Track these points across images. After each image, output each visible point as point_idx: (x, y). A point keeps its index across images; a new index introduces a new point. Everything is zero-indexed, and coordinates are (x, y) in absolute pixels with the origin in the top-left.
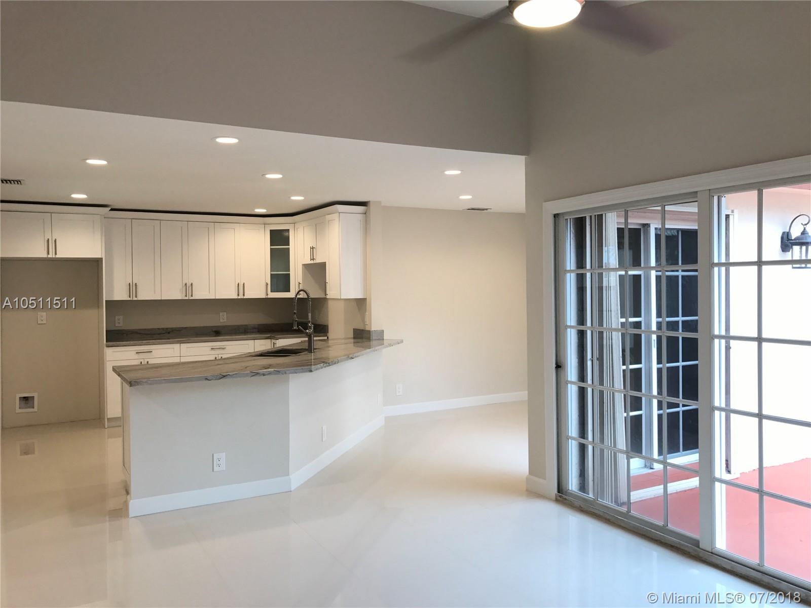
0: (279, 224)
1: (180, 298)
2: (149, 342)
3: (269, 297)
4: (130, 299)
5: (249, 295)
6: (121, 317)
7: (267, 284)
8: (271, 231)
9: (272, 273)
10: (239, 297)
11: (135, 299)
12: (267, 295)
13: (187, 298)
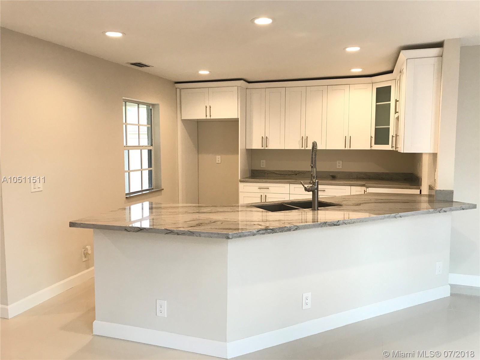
0: (382, 81)
1: (298, 148)
2: (267, 181)
3: (373, 148)
4: (262, 148)
5: (356, 146)
6: (264, 161)
7: (371, 137)
8: (377, 88)
9: (377, 127)
10: (346, 149)
11: (266, 148)
12: (371, 146)
13: (303, 148)
